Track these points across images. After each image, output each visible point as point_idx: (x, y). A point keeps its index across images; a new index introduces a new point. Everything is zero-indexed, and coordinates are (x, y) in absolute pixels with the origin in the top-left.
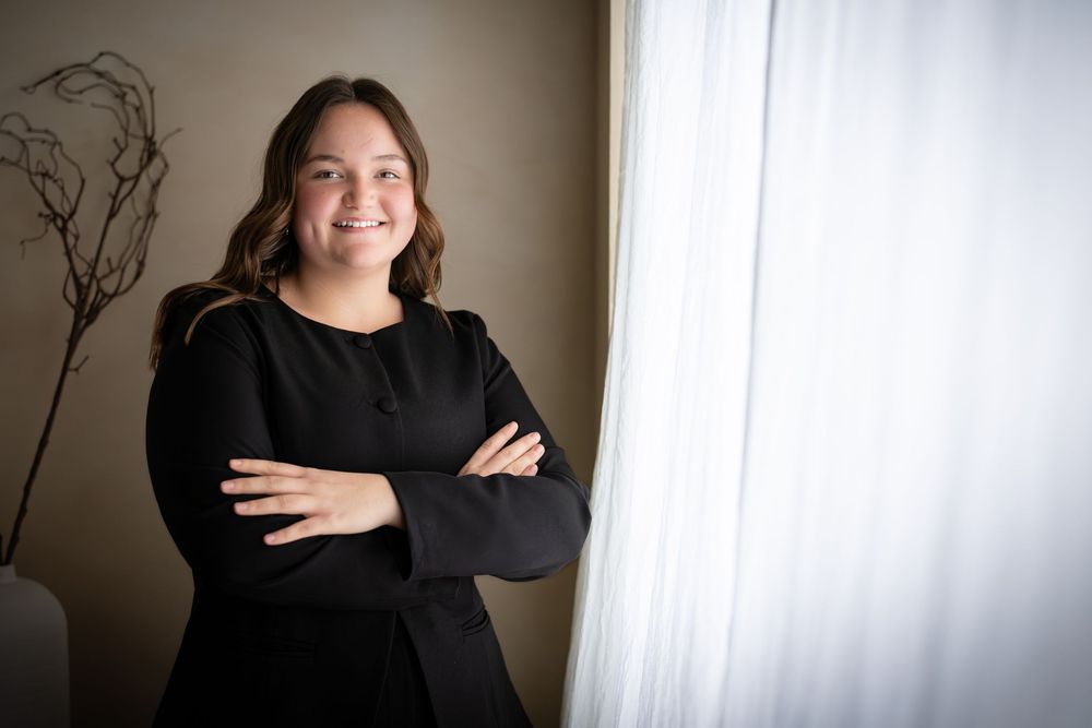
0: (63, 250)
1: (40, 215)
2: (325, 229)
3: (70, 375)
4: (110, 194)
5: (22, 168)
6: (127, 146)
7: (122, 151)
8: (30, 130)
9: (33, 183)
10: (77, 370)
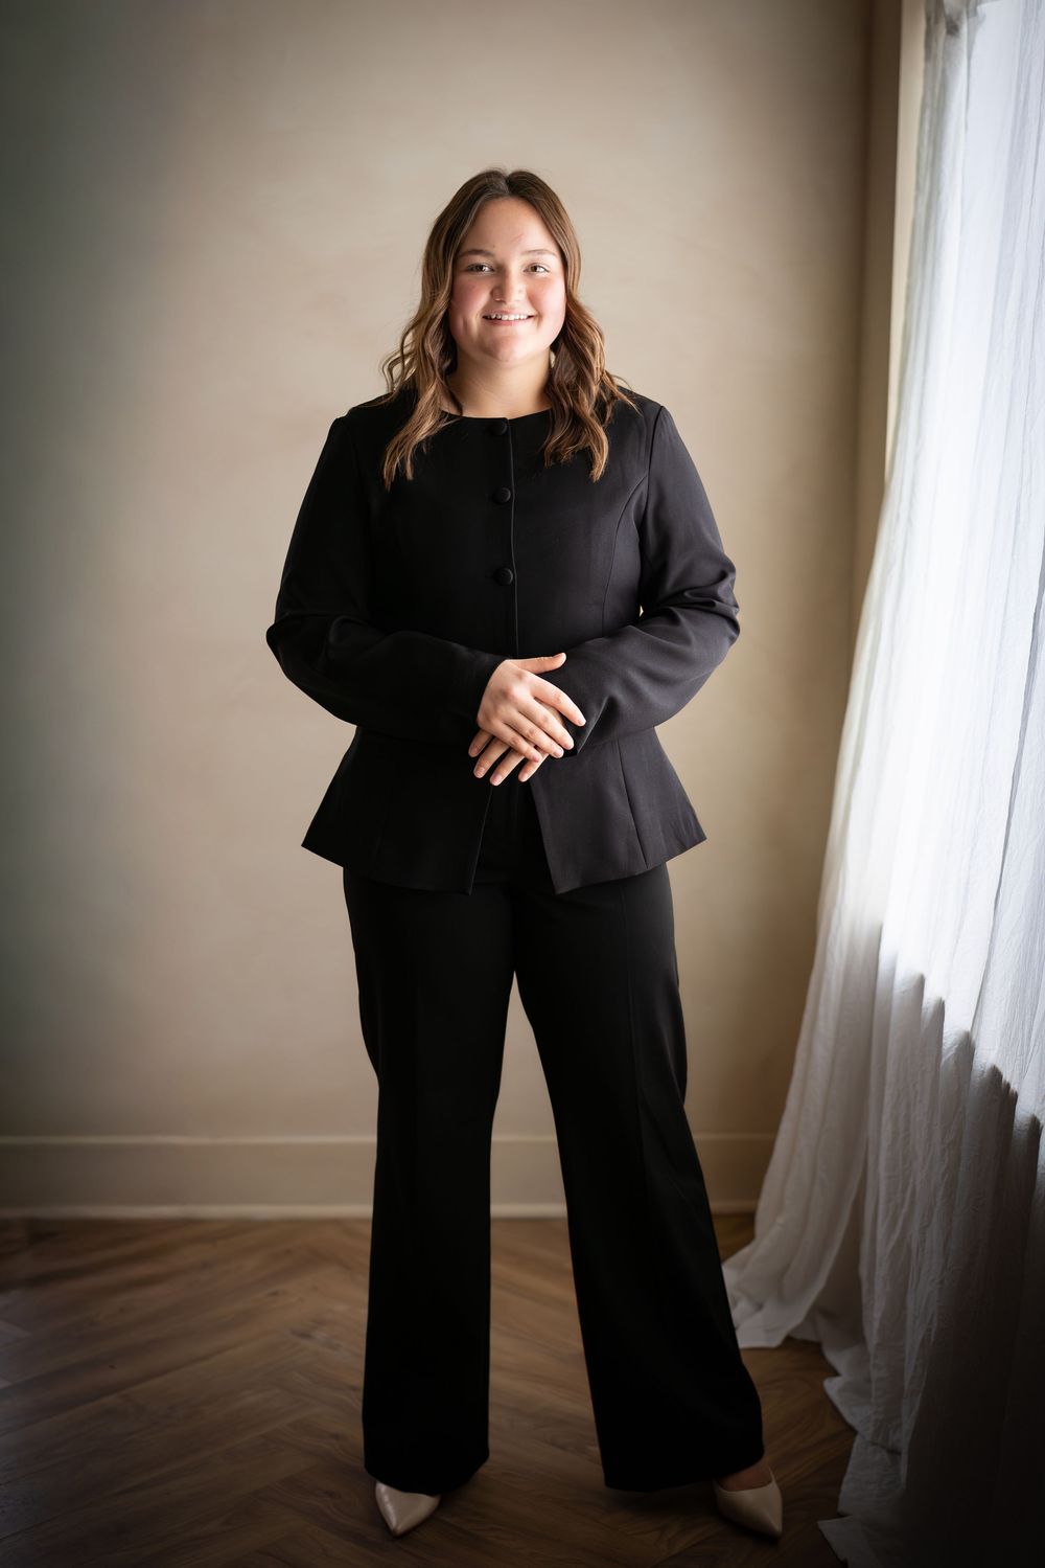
2: (475, 320)
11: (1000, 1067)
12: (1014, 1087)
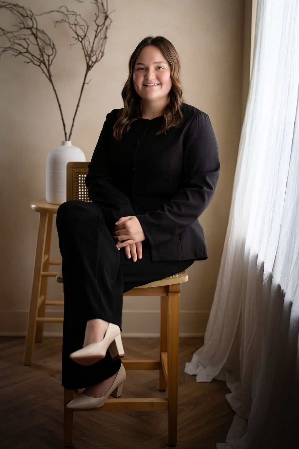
0: (82, 48)
1: (73, 37)
2: (140, 86)
3: (85, 85)
4: (95, 31)
5: (67, 22)
6: (99, 16)
7: (97, 17)
8: (68, 11)
9: (71, 28)
10: (88, 83)
11: (280, 284)
12: (285, 291)
